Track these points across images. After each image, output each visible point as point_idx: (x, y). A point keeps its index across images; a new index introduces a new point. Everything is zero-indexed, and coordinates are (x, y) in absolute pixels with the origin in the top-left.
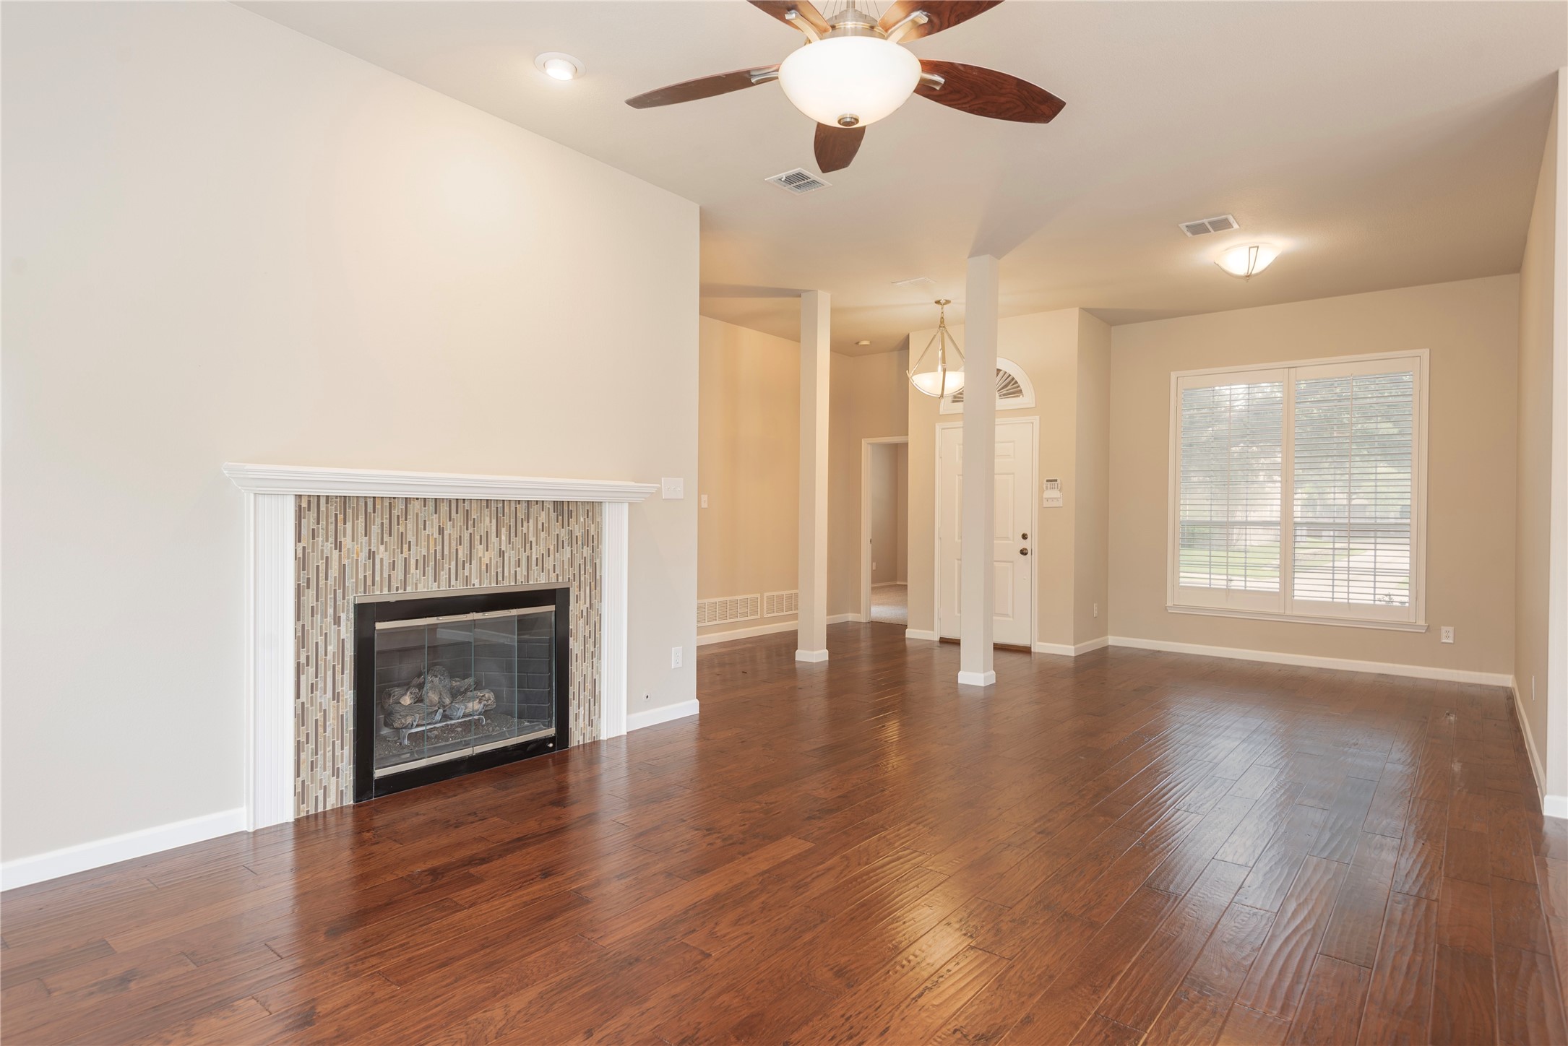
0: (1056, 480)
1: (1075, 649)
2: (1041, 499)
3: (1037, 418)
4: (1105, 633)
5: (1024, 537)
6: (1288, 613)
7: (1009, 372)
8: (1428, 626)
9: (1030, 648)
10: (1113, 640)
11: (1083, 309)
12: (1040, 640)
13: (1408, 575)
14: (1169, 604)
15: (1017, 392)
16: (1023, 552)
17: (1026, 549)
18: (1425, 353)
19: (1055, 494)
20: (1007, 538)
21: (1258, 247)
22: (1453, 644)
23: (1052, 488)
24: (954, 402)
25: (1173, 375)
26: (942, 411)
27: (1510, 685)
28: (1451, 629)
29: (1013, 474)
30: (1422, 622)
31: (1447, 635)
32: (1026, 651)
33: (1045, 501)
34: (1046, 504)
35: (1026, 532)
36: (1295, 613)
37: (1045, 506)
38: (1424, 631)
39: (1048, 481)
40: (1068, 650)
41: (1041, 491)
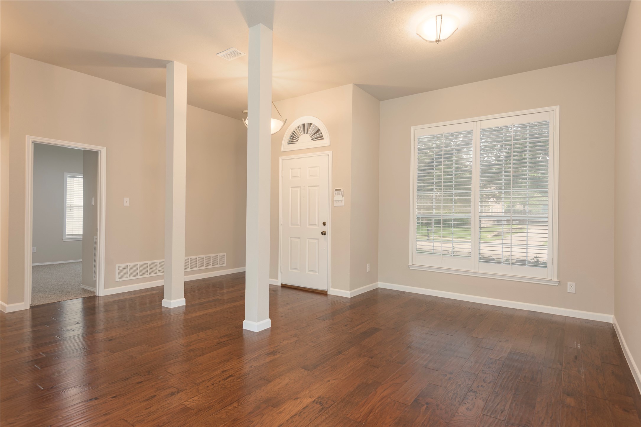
0: (340, 190)
1: (351, 293)
2: (333, 201)
3: (331, 152)
4: (376, 280)
5: (324, 224)
6: (476, 271)
7: (316, 124)
8: (560, 282)
9: (327, 291)
10: (381, 285)
11: (356, 85)
12: (332, 287)
13: (547, 249)
14: (410, 264)
15: (321, 137)
16: (323, 233)
17: (325, 232)
18: (557, 108)
19: (340, 198)
20: (315, 225)
21: (442, 15)
22: (576, 293)
23: (339, 194)
24: (289, 144)
25: (413, 128)
26: (282, 150)
27: (611, 322)
28: (574, 284)
29: (318, 186)
30: (555, 279)
31: (571, 287)
32: (324, 293)
33: (335, 202)
34: (335, 204)
35: (325, 222)
36: (480, 271)
37: (335, 205)
38: (557, 285)
39: (336, 190)
40: (347, 293)
41: (333, 197)
